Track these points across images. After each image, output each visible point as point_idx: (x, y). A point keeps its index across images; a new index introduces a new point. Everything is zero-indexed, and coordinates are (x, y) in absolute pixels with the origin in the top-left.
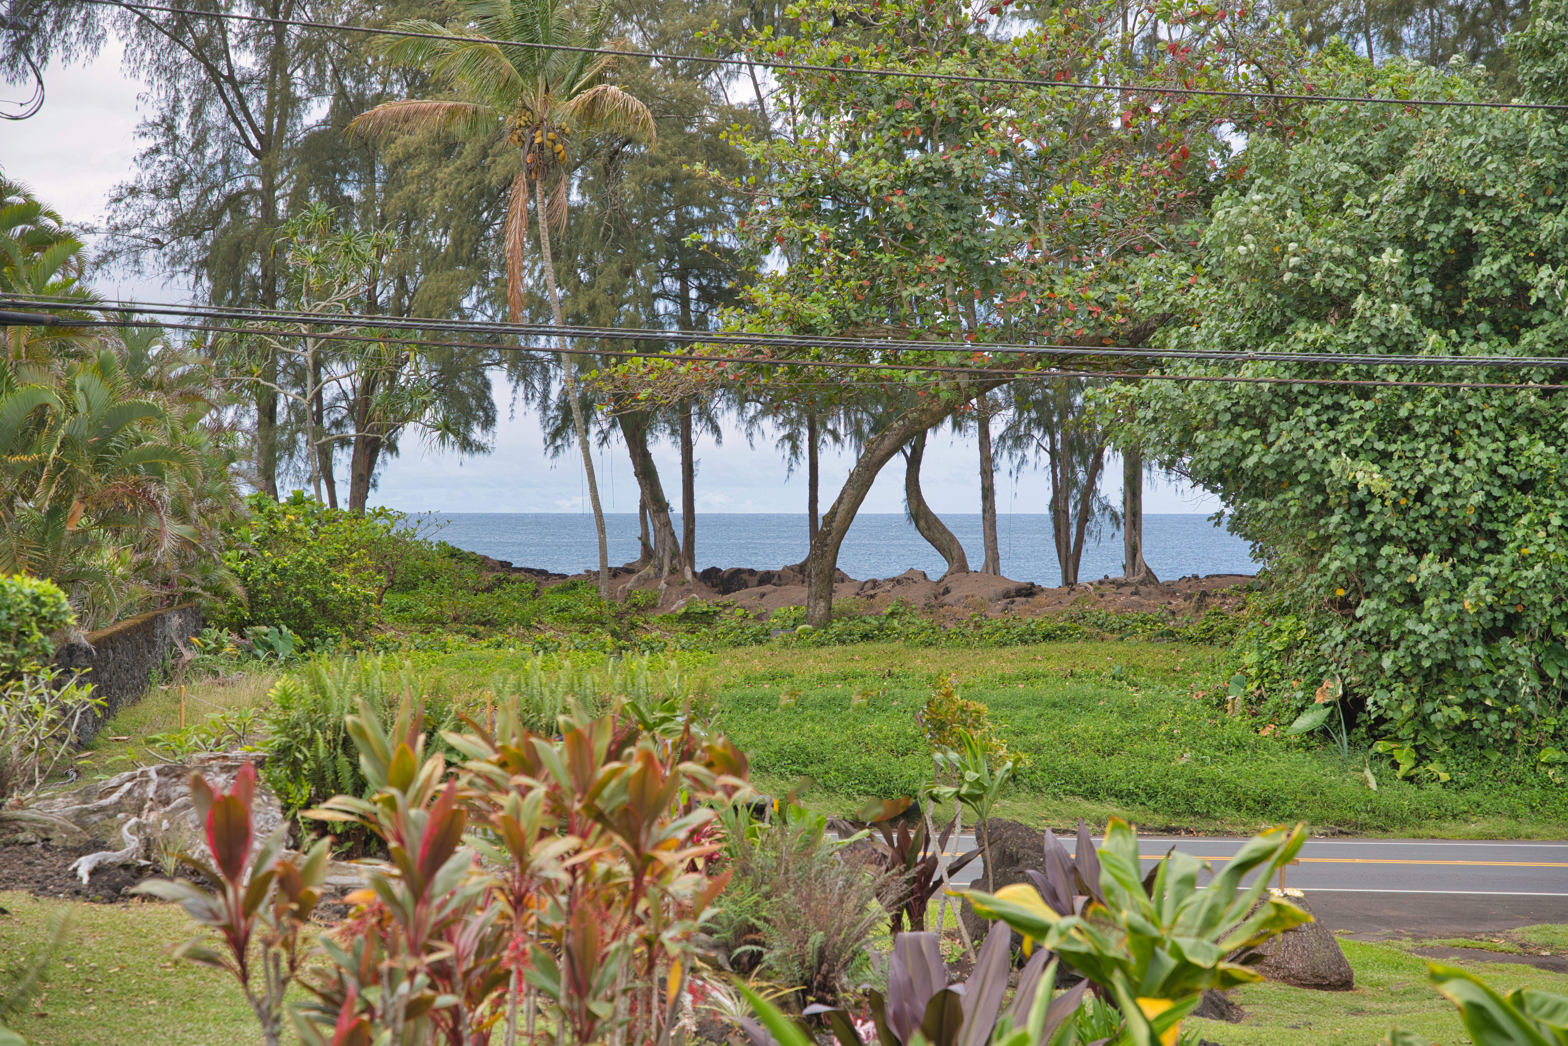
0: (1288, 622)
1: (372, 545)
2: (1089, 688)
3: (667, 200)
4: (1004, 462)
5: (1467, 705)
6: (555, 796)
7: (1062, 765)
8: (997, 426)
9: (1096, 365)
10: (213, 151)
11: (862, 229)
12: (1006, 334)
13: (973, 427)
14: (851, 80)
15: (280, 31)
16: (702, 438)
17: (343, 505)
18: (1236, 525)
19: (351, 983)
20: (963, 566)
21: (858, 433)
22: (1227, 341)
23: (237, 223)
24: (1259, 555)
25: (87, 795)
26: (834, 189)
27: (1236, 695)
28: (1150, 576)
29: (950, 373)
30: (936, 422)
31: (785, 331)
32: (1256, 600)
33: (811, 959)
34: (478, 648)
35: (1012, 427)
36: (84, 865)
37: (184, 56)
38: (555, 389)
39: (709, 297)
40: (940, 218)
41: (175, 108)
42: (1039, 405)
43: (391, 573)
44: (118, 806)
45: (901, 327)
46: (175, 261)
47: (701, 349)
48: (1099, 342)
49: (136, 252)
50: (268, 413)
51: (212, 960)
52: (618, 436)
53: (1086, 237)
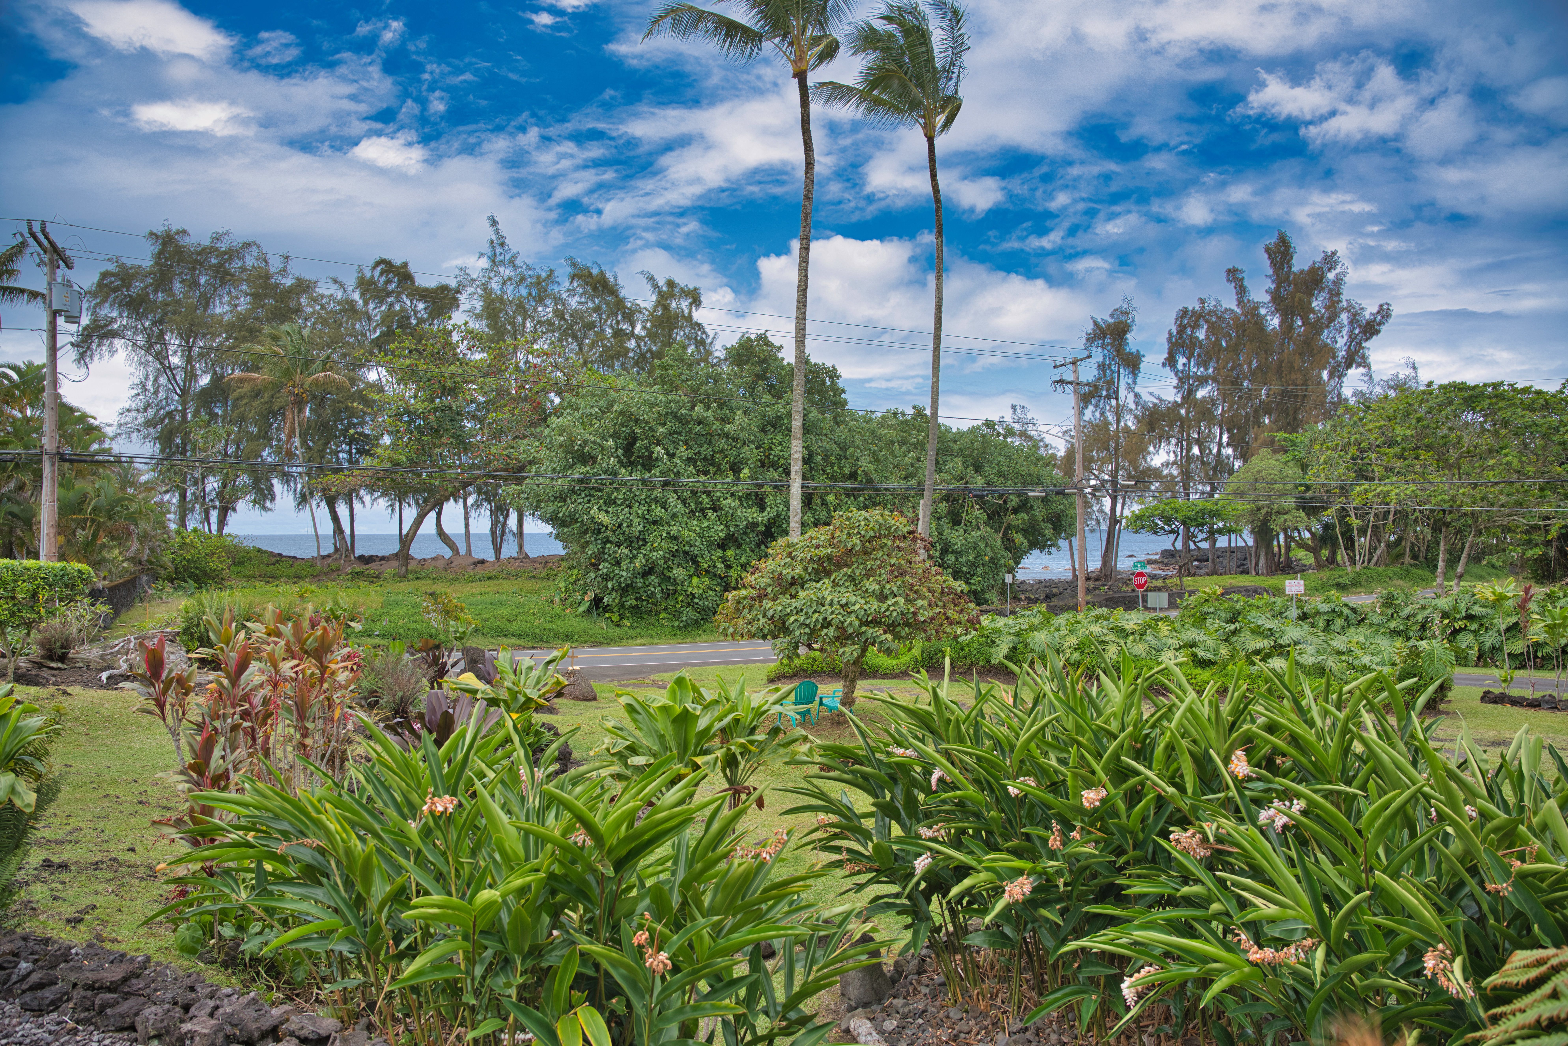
0: (575, 572)
1: (225, 548)
2: (504, 597)
3: (344, 416)
4: (473, 514)
5: (636, 599)
6: (288, 643)
7: (495, 625)
8: (470, 500)
9: (506, 479)
10: (162, 394)
11: (418, 427)
12: (473, 467)
13: (461, 502)
14: (414, 372)
15: (190, 349)
16: (357, 506)
17: (214, 532)
18: (557, 537)
19: (207, 719)
20: (458, 553)
21: (417, 503)
22: (554, 469)
23: (171, 423)
24: (565, 547)
25: (105, 648)
26: (407, 412)
27: (557, 599)
28: (527, 556)
29: (451, 481)
30: (447, 499)
31: (389, 465)
32: (564, 564)
33: (398, 701)
34: (269, 587)
35: (476, 501)
36: (104, 676)
37: (151, 358)
38: (299, 486)
39: (359, 451)
40: (447, 424)
41: (147, 378)
42: (485, 493)
43: (234, 558)
44: (118, 652)
45: (433, 464)
46: (145, 437)
47: (356, 472)
48: (507, 470)
49: (129, 434)
50: (183, 496)
51: (150, 712)
52: (323, 504)
53: (501, 431)
